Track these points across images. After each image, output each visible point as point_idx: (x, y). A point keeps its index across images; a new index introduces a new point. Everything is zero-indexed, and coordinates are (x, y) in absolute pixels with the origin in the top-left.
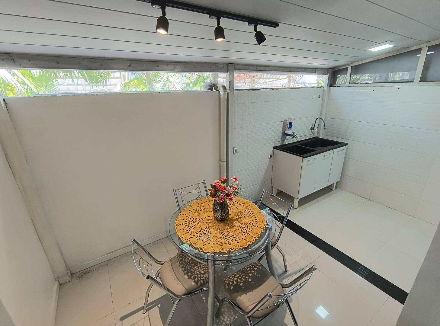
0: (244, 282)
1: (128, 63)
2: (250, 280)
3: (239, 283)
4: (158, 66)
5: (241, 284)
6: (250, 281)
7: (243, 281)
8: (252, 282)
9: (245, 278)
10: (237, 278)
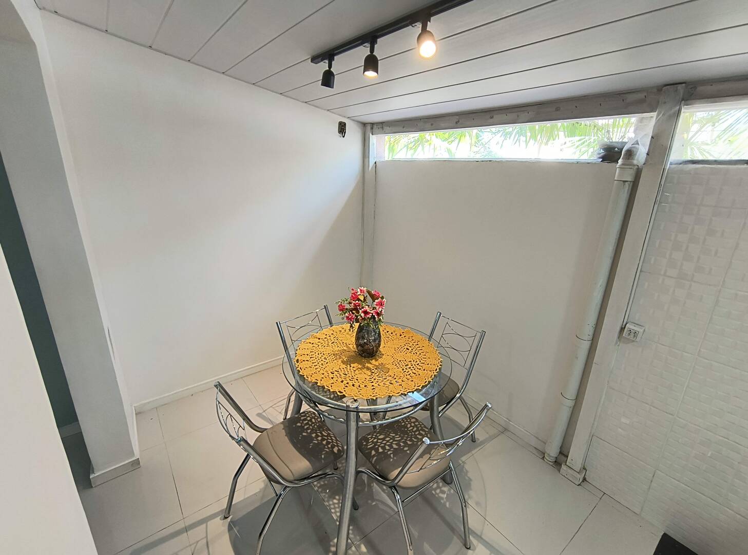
0: (302, 427)
1: (456, 118)
2: (304, 434)
3: (301, 422)
4: (492, 117)
5: (299, 424)
6: (302, 435)
7: (304, 426)
8: (301, 436)
9: (308, 429)
10: (311, 420)
